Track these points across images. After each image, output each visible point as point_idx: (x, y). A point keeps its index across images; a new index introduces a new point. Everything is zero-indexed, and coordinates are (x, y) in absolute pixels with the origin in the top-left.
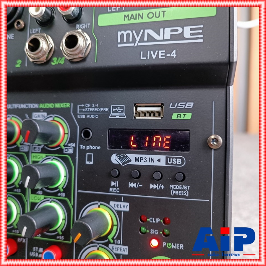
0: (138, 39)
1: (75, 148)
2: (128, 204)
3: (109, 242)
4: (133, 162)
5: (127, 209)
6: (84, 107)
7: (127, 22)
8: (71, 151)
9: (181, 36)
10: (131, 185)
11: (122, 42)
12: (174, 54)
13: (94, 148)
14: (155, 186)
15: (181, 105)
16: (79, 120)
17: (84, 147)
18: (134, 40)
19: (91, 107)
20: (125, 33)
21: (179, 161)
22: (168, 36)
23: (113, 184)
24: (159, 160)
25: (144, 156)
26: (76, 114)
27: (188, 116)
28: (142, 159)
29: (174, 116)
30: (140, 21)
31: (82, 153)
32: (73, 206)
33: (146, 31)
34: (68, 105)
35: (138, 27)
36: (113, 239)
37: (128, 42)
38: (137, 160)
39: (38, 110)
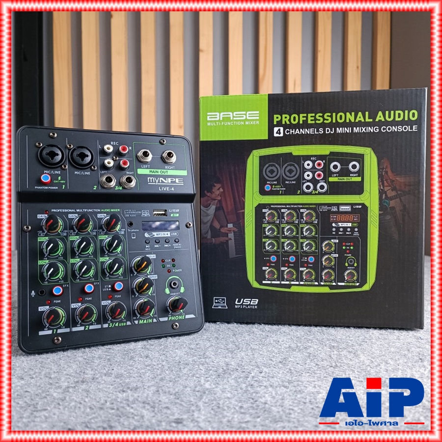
0: (157, 181)
1: (125, 231)
2: (155, 255)
3: (148, 275)
4: (156, 236)
5: (155, 257)
6: (128, 211)
7: (151, 173)
8: (123, 233)
9: (175, 182)
10: (156, 246)
11: (150, 182)
12: (173, 189)
13: (135, 230)
14: (167, 246)
15: (174, 210)
16: (126, 218)
17: (130, 231)
18: (155, 182)
19: (132, 211)
20: (151, 178)
21: (176, 234)
22: (170, 182)
23: (147, 246)
24: (167, 234)
25: (160, 233)
26: (124, 215)
27: (178, 215)
28: (159, 234)
29: (172, 215)
30: (157, 174)
31: (130, 233)
32: (127, 260)
33: (161, 179)
34: (119, 210)
35: (157, 176)
36: (149, 273)
37: (153, 182)
38: (157, 235)
39: (101, 213)
